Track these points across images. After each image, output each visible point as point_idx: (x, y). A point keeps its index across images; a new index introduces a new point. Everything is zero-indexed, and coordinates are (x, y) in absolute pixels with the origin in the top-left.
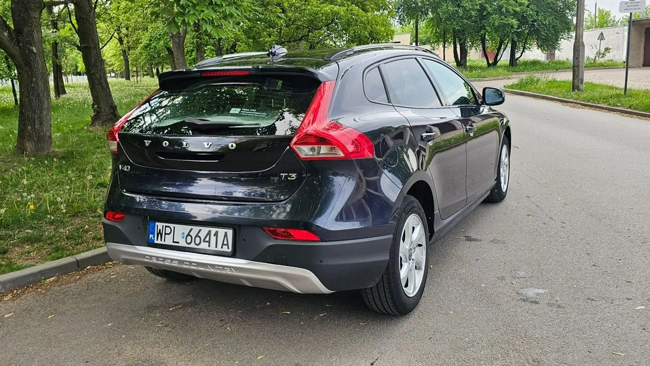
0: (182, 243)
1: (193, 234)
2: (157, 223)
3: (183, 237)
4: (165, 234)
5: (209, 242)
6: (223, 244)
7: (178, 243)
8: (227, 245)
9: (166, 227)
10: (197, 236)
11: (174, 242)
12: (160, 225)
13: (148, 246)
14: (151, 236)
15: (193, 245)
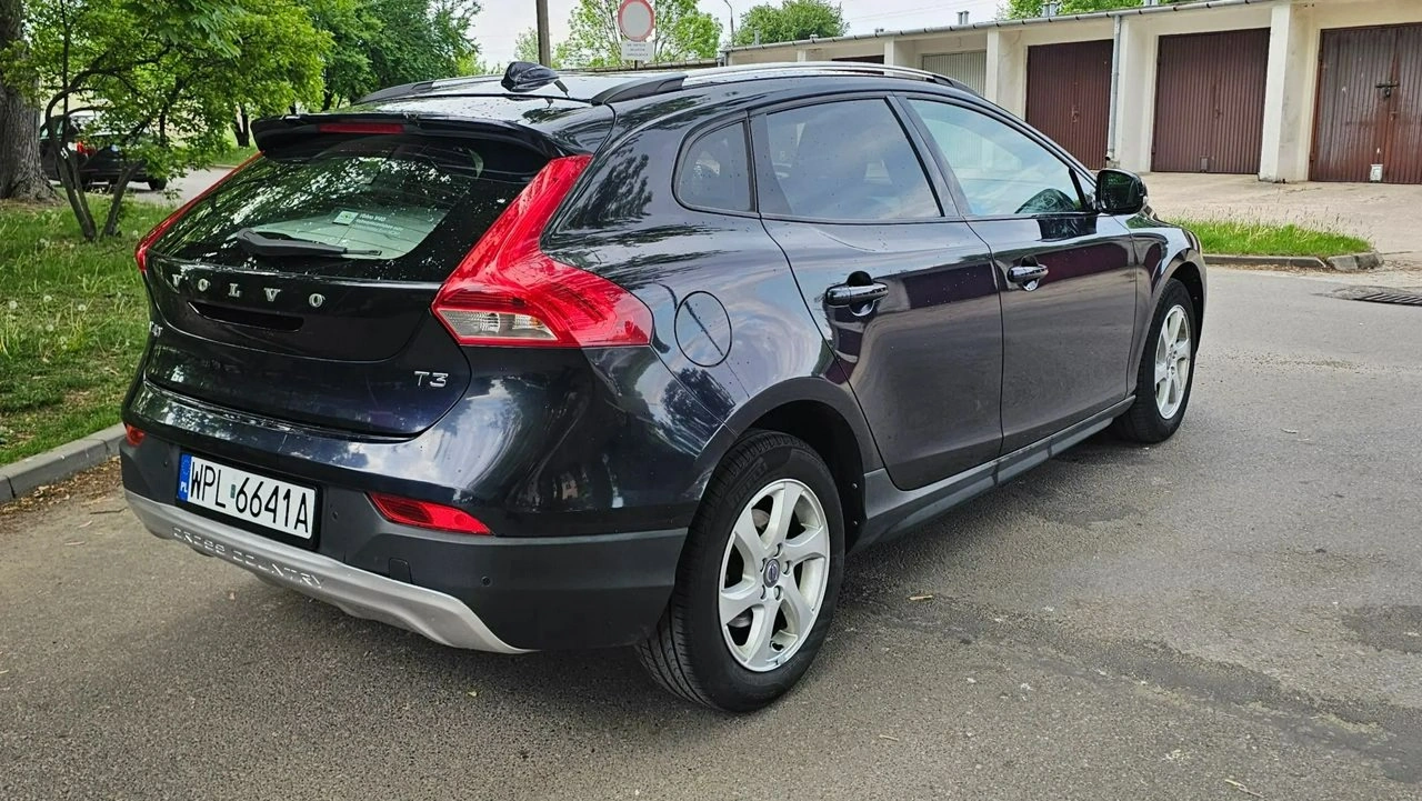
0: (231, 510)
1: (250, 491)
2: (194, 459)
3: (232, 496)
4: (206, 484)
5: (274, 511)
6: (298, 521)
7: (224, 506)
8: (305, 522)
9: (207, 468)
10: (255, 495)
11: (217, 504)
12: (198, 463)
13: (177, 506)
14: (183, 484)
15: (247, 516)
